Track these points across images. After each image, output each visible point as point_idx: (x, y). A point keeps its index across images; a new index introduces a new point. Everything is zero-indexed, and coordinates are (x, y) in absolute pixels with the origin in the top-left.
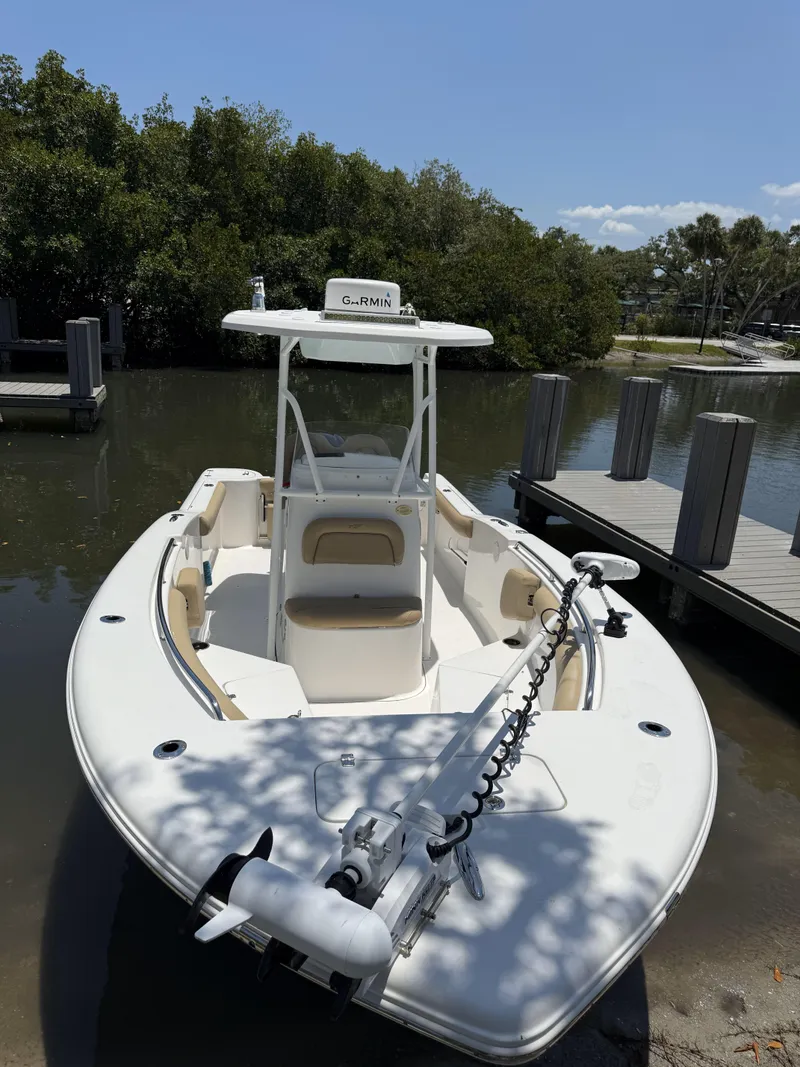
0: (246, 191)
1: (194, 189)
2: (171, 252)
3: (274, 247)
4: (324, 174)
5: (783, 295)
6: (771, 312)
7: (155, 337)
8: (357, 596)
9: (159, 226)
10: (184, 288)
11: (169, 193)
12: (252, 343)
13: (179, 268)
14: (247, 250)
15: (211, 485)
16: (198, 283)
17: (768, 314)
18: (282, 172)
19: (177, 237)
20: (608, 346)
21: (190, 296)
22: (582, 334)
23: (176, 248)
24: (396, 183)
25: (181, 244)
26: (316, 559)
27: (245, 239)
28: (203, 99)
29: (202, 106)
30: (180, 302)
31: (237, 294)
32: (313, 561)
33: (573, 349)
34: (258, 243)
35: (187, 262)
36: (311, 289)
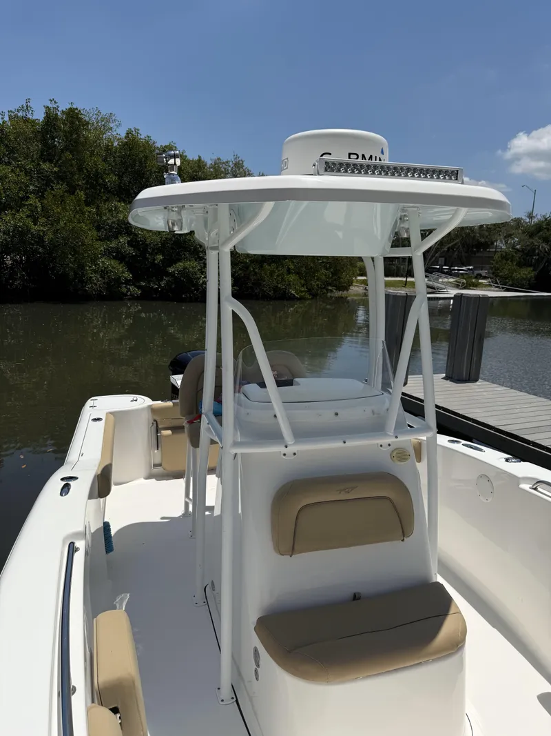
0: (87, 169)
1: (45, 166)
2: (28, 213)
3: (110, 211)
4: (146, 157)
5: (448, 248)
6: (443, 259)
7: (16, 279)
8: (356, 597)
9: (18, 193)
10: (40, 240)
11: (25, 169)
12: (95, 281)
13: (35, 224)
14: (90, 212)
15: (99, 419)
16: (51, 236)
17: (441, 260)
18: (114, 157)
19: (33, 200)
20: (350, 283)
21: (43, 247)
22: (334, 274)
23: (33, 209)
24: (199, 167)
25: (36, 207)
26: (296, 547)
27: (88, 204)
28: (51, 101)
29: (50, 106)
30: (36, 251)
31: (83, 244)
32: (292, 551)
33: (330, 284)
34: (98, 208)
35: (42, 220)
36: (141, 241)
